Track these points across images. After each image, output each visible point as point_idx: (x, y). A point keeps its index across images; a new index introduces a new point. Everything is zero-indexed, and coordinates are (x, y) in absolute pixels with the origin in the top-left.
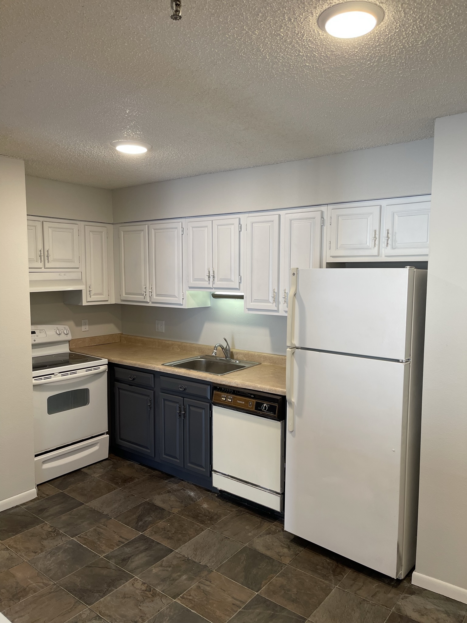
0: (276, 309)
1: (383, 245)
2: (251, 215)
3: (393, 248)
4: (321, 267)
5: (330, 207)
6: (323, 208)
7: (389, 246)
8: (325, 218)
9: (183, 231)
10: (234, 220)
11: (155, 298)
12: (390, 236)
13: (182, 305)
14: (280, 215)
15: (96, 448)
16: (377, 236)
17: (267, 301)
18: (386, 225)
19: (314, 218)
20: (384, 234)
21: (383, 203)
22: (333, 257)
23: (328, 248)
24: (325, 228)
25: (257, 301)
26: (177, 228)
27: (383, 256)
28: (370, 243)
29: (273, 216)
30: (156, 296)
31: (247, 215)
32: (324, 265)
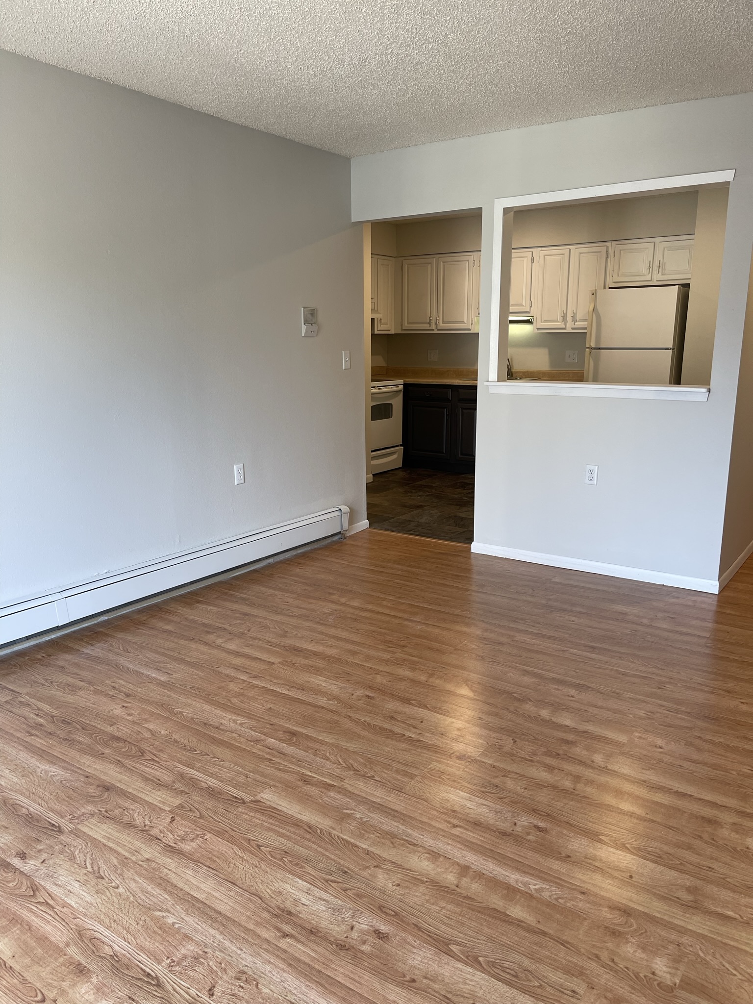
0: (564, 327)
1: (655, 272)
2: (543, 249)
3: (662, 274)
4: (605, 288)
5: (614, 243)
6: (609, 244)
7: (660, 273)
8: (610, 251)
9: (474, 263)
10: (527, 253)
11: (441, 325)
12: (661, 265)
13: (470, 330)
14: (570, 249)
15: (395, 457)
16: (651, 266)
17: (556, 321)
18: (659, 257)
19: (600, 252)
20: (656, 263)
21: (657, 240)
22: (614, 282)
23: (611, 275)
24: (609, 260)
25: (546, 321)
26: (468, 261)
27: (655, 281)
28: (645, 271)
29: (564, 250)
30: (443, 323)
31: (540, 249)
32: (607, 287)
